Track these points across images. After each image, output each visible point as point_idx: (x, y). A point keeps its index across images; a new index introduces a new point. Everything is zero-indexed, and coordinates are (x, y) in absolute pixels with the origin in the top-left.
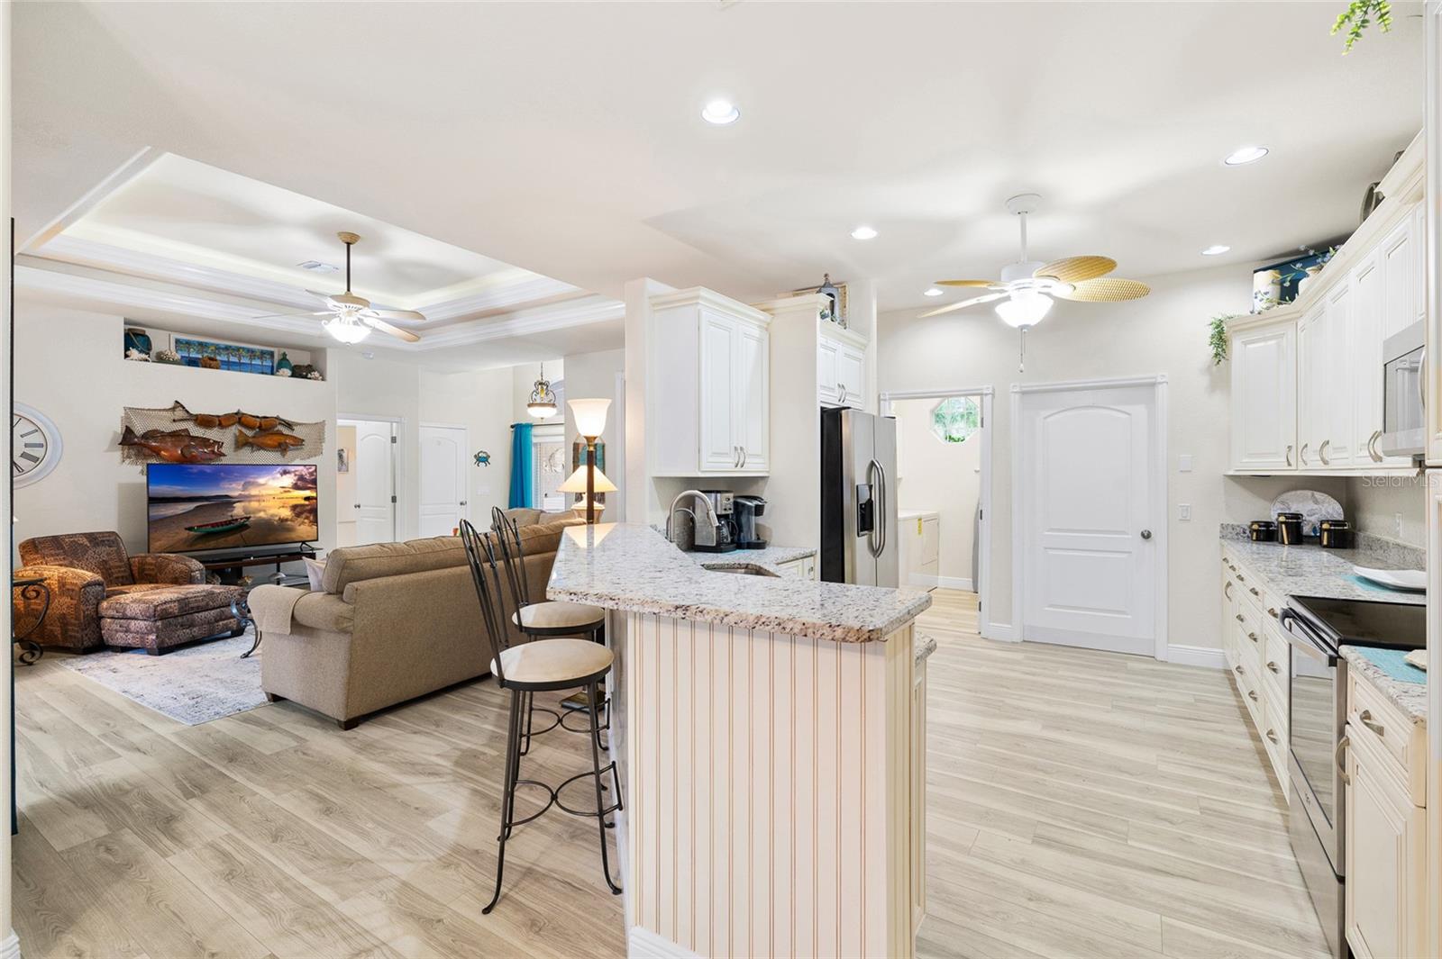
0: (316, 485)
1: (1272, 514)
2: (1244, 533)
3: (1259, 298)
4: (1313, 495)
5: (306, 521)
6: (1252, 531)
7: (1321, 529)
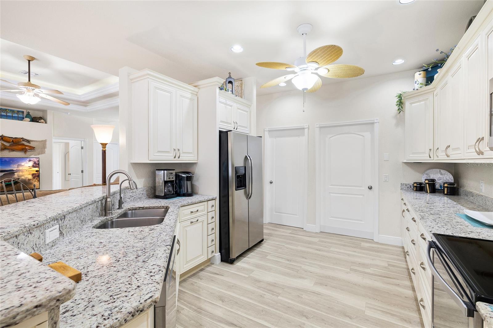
0: (39, 165)
1: (422, 179)
2: (411, 187)
3: (417, 83)
4: (440, 171)
5: (36, 180)
6: (414, 187)
7: (444, 186)
